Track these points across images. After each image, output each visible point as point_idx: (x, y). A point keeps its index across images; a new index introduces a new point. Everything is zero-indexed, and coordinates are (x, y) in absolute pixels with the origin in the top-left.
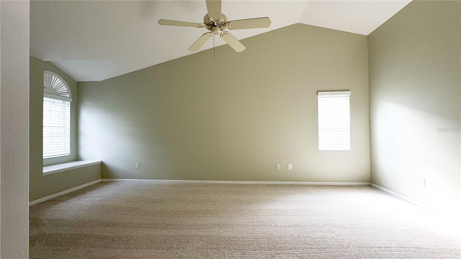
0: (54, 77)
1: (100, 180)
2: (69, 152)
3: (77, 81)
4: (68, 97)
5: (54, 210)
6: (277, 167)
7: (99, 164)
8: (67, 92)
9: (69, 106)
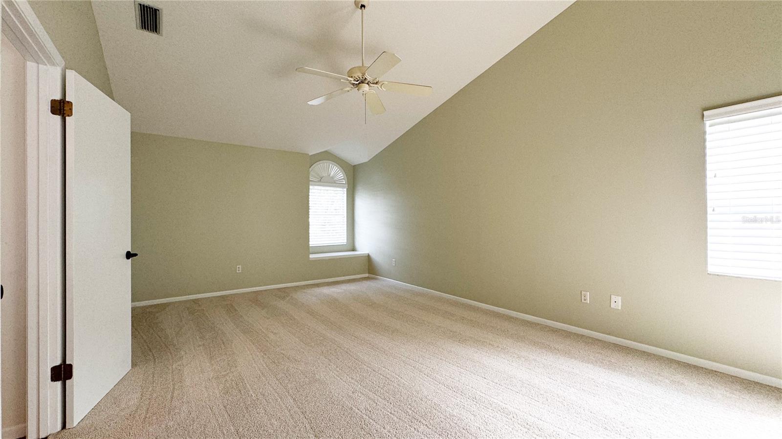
0: (331, 165)
1: (367, 275)
2: (346, 241)
3: (353, 165)
4: (344, 184)
5: (304, 292)
6: (583, 297)
7: (366, 256)
8: (343, 179)
9: (346, 192)
